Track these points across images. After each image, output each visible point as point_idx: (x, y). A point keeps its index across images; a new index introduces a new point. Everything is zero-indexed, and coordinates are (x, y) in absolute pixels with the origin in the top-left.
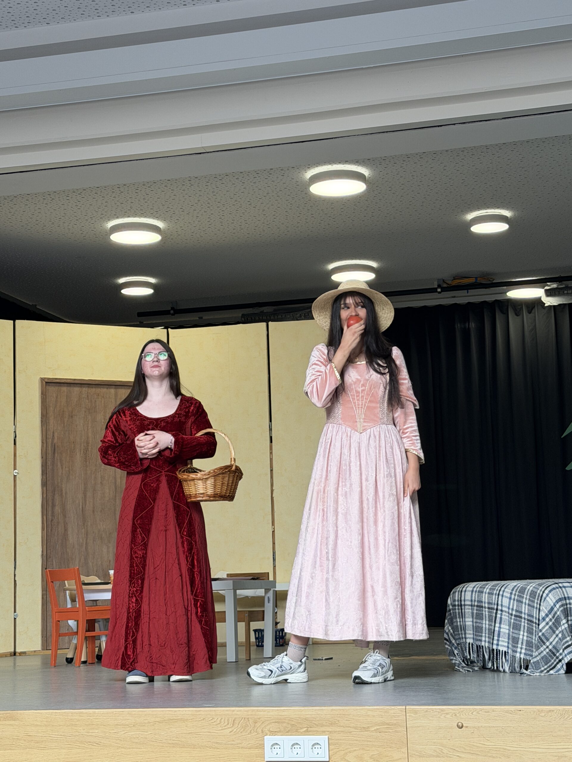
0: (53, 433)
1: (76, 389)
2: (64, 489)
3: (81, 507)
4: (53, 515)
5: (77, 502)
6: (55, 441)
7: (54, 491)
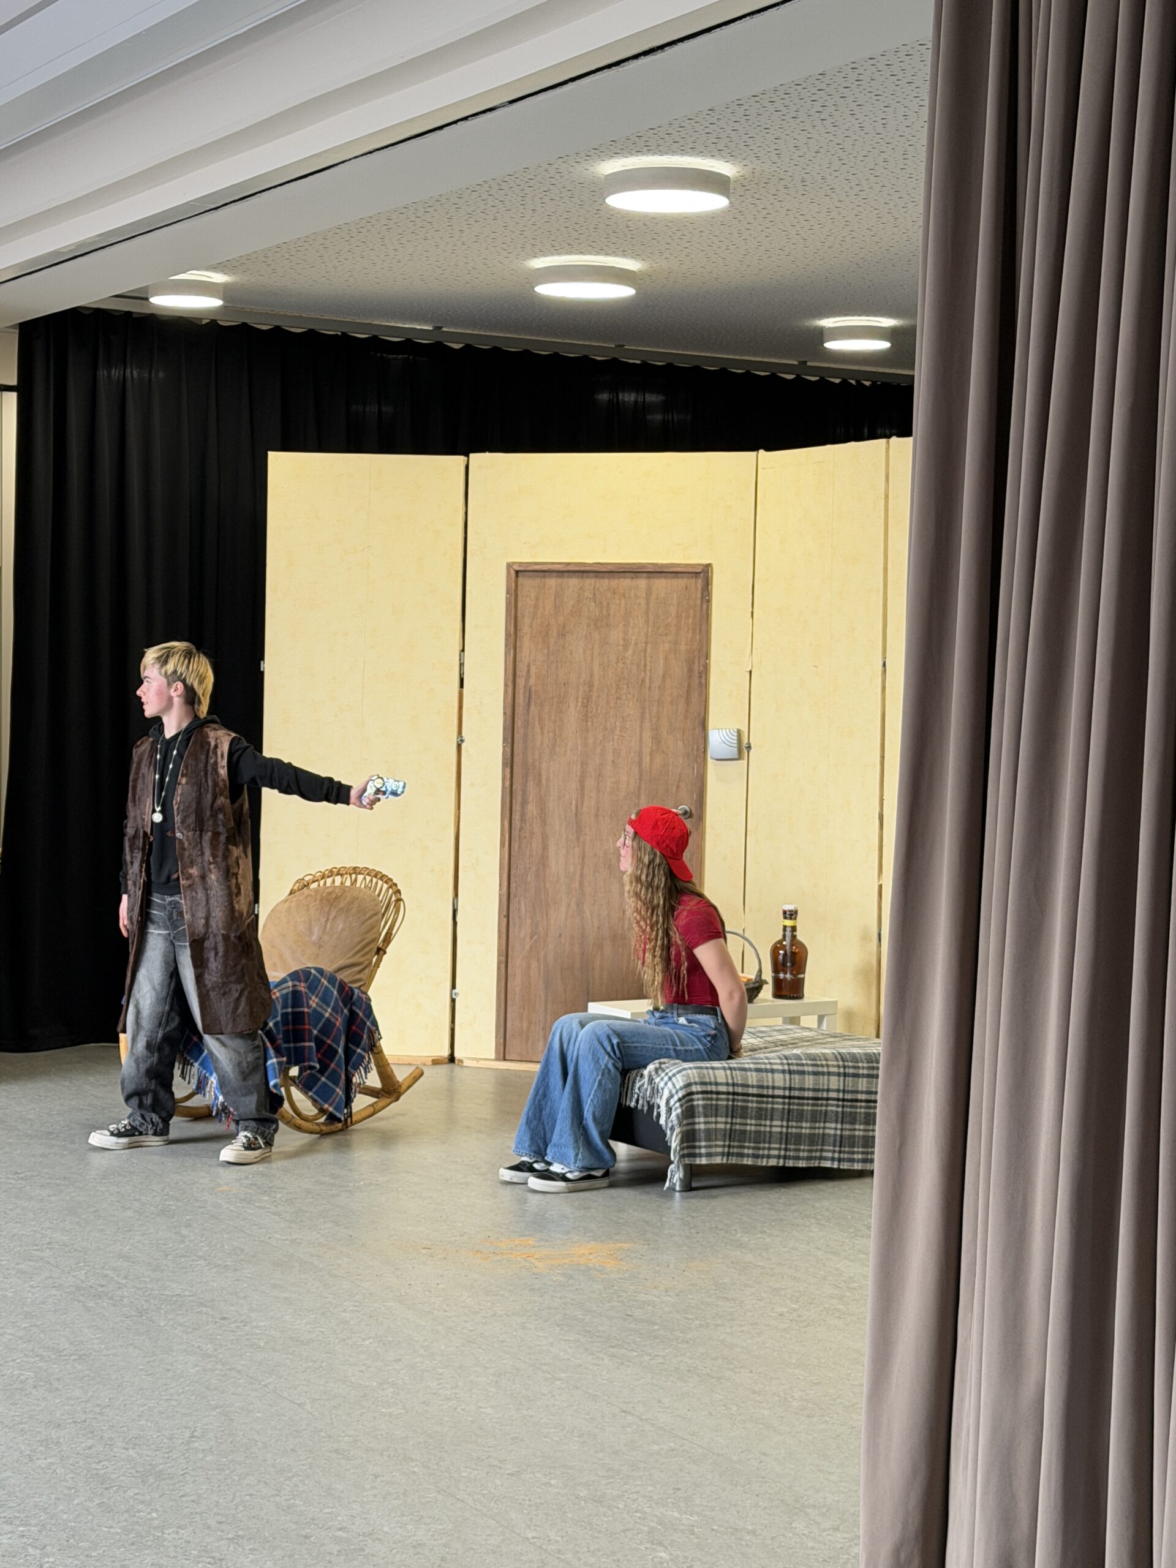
0: (529, 666)
1: (573, 582)
2: (544, 773)
3: (573, 807)
4: (523, 819)
5: (567, 797)
6: (532, 681)
7: (526, 776)
